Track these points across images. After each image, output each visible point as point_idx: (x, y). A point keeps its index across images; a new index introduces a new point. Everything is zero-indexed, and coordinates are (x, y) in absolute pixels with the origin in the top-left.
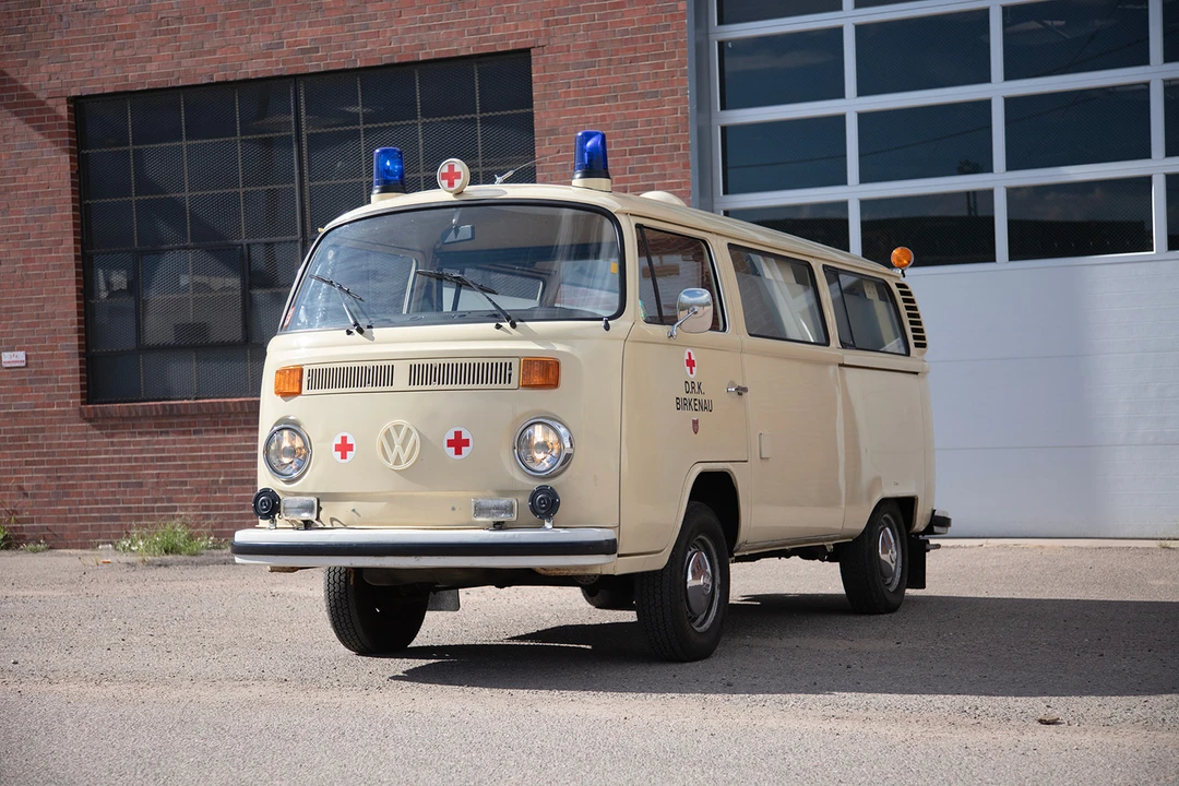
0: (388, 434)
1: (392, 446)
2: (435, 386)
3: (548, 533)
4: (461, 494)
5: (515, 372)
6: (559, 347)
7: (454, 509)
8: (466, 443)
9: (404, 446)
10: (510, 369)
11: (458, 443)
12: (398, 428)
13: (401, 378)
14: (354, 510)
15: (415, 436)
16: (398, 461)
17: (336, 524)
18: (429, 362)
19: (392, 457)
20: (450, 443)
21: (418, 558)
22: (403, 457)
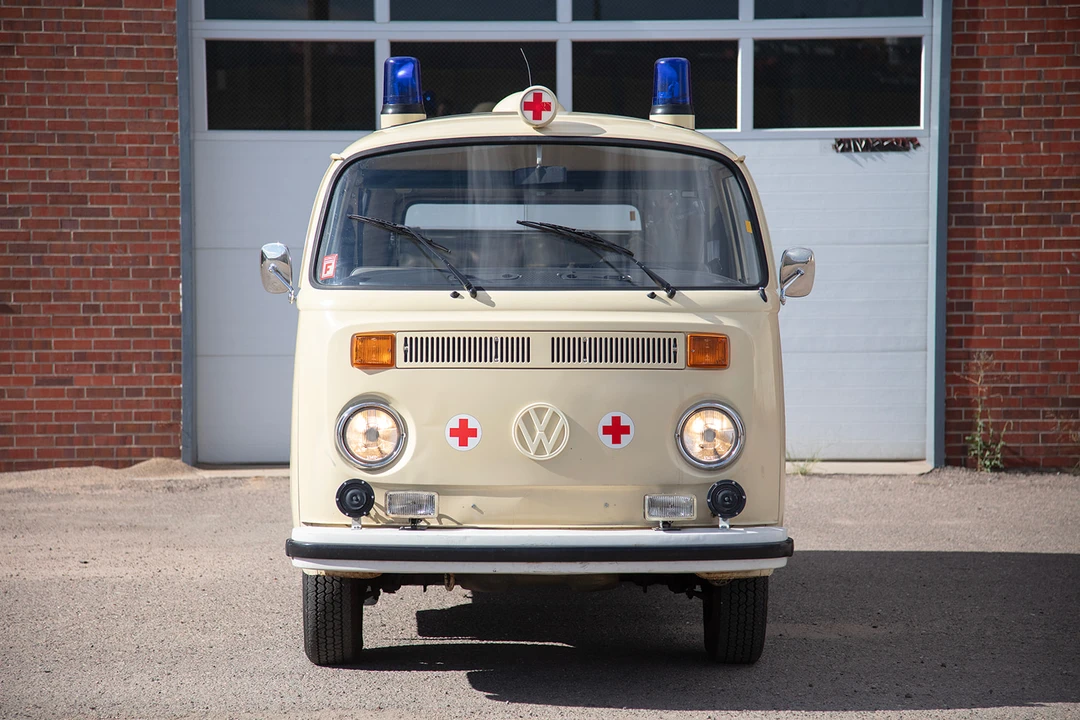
0: (526, 418)
1: (532, 432)
2: (585, 363)
3: (724, 533)
4: (619, 489)
5: (681, 350)
6: (727, 322)
7: (606, 505)
8: (626, 430)
9: (548, 431)
10: (675, 346)
11: (616, 430)
12: (540, 411)
13: (541, 352)
14: (474, 506)
15: (562, 421)
16: (540, 449)
17: (445, 522)
18: (577, 335)
19: (533, 446)
20: (606, 430)
21: (584, 563)
22: (548, 446)
